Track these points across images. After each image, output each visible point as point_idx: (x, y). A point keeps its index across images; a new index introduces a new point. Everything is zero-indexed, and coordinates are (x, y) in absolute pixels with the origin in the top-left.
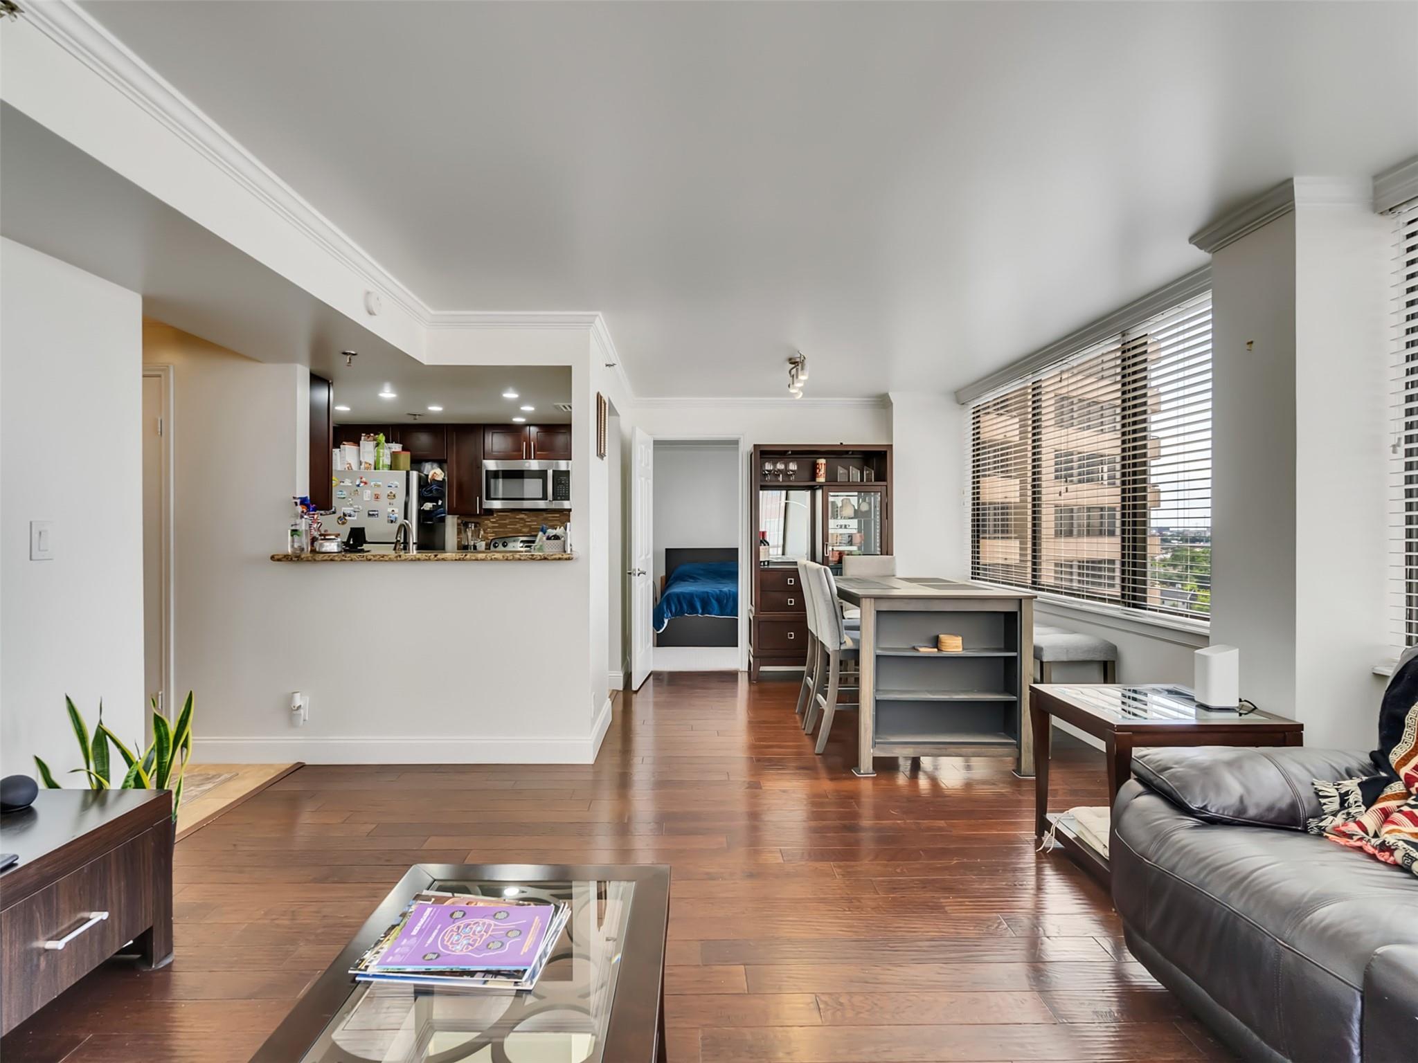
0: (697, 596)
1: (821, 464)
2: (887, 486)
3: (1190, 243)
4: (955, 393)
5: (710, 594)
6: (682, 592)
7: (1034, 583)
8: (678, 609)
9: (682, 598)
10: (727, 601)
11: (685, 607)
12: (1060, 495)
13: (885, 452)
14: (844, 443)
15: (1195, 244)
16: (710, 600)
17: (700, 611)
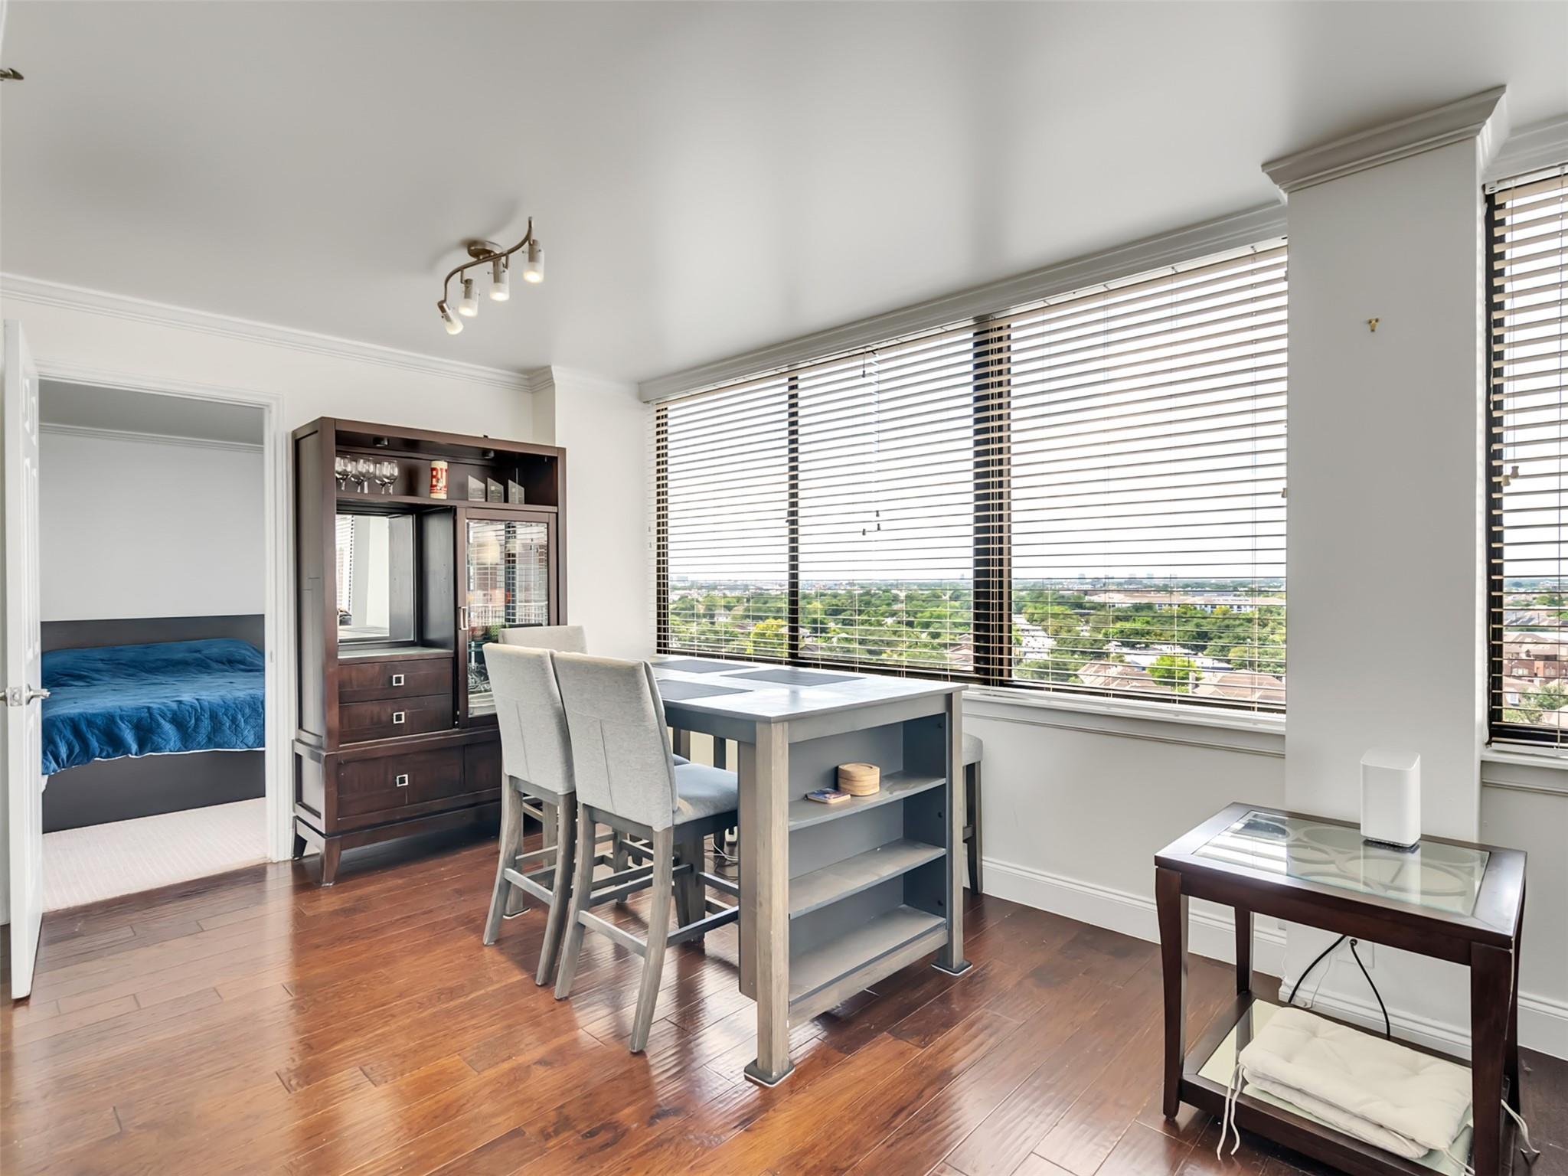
0: (122, 718)
1: (441, 469)
2: (557, 514)
3: (1263, 171)
4: (639, 384)
5: (156, 712)
6: (81, 714)
7: (793, 656)
8: (77, 749)
9: (84, 727)
10: (197, 719)
11: (94, 743)
12: (864, 534)
13: (553, 460)
14: (489, 437)
15: (1268, 173)
16: (159, 725)
17: (134, 747)
